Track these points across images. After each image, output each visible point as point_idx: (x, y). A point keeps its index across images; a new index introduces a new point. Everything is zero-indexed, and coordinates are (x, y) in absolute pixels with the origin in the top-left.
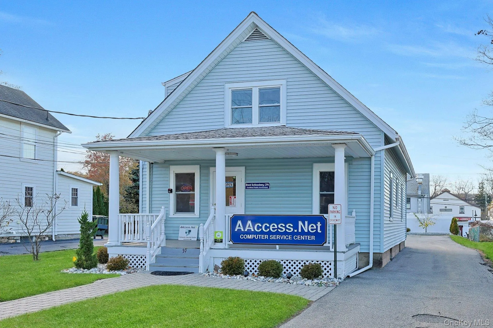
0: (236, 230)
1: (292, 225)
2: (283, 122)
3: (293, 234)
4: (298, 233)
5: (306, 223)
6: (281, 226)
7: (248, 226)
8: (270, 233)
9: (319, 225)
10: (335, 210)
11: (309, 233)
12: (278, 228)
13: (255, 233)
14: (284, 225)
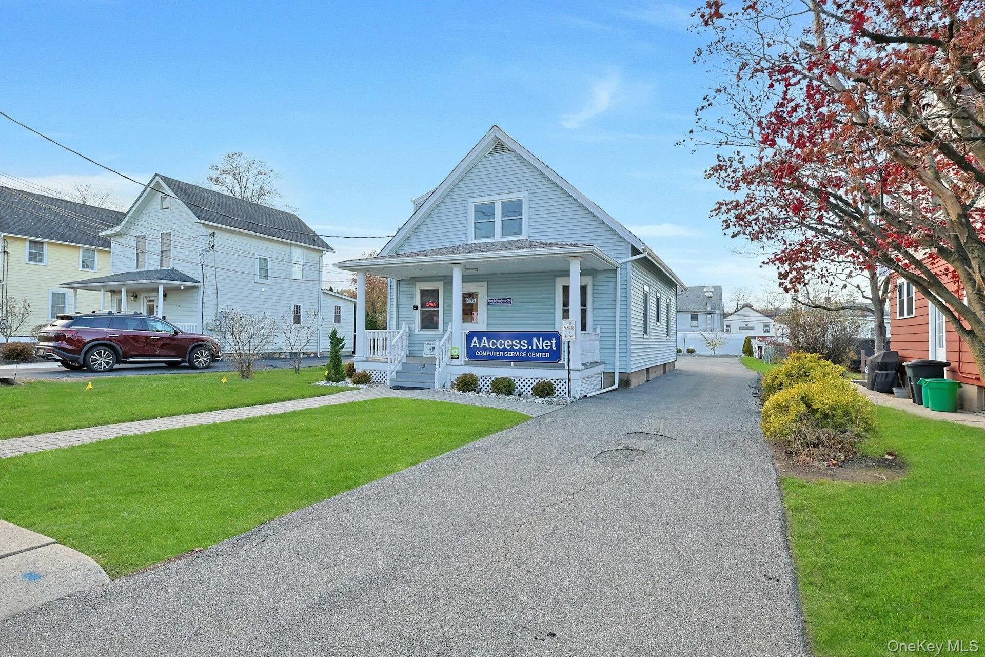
0: (472, 347)
1: (526, 342)
2: (525, 235)
3: (527, 350)
4: (532, 350)
5: (541, 339)
6: (516, 342)
7: (483, 342)
8: (504, 350)
9: (554, 341)
10: (569, 326)
11: (543, 350)
12: (513, 345)
13: (490, 350)
14: (518, 342)
